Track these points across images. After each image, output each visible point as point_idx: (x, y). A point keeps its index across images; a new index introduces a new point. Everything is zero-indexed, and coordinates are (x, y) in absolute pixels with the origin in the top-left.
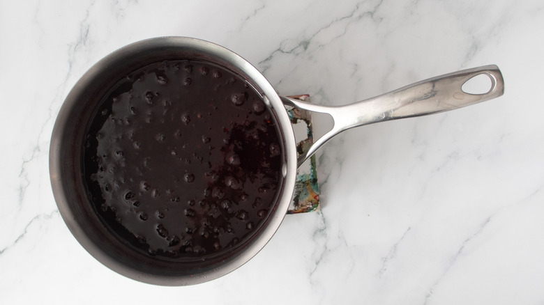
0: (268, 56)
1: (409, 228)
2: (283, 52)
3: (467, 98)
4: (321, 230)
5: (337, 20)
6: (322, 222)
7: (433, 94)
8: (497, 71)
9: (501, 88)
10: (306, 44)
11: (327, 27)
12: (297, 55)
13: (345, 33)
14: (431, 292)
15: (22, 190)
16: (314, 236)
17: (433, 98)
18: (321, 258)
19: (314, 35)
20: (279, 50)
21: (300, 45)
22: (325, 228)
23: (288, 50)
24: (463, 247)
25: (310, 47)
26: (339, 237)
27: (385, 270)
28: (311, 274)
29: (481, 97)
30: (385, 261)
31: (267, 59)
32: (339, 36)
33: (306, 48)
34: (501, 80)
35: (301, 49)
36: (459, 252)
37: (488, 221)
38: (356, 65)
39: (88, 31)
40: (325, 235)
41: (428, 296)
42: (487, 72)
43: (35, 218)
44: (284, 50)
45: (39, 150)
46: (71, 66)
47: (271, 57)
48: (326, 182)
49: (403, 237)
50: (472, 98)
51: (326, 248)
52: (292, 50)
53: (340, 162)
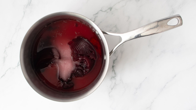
0: (96, 12)
1: (146, 78)
2: (102, 11)
3: (169, 27)
4: (114, 77)
6: (114, 74)
8: (180, 17)
9: (182, 23)
10: (111, 9)
11: (119, 3)
12: (108, 12)
13: (125, 5)
14: (153, 101)
15: (4, 58)
16: (111, 79)
18: (113, 87)
19: (114, 6)
20: (101, 10)
21: (109, 9)
22: (115, 76)
24: (166, 85)
26: (120, 80)
27: (137, 93)
28: (109, 93)
29: (174, 27)
30: (137, 89)
31: (96, 14)
32: (123, 6)
33: (111, 10)
34: (181, 20)
35: (109, 10)
36: (164, 87)
37: (175, 76)
38: (129, 17)
39: (31, 1)
40: (115, 79)
41: (152, 103)
42: (176, 17)
43: (9, 69)
44: (103, 11)
45: (12, 44)
46: (24, 13)
47: (98, 13)
48: (116, 59)
49: (144, 81)
50: (171, 27)
51: (115, 84)
52: (106, 11)
53: (122, 52)
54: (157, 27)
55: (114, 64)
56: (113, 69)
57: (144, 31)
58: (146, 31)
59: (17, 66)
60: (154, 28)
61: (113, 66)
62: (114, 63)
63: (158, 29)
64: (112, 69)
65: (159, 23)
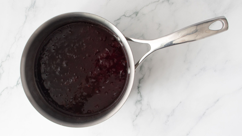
0: (119, 18)
1: (181, 102)
3: (211, 32)
4: (139, 101)
5: (152, 3)
6: (140, 97)
7: (196, 31)
8: (225, 19)
9: (227, 27)
10: (137, 13)
11: (147, 6)
12: (132, 18)
13: (155, 9)
14: (189, 133)
16: (136, 103)
17: (196, 33)
18: (139, 114)
19: (141, 9)
20: (124, 15)
21: (134, 13)
22: (141, 100)
23: (128, 16)
24: (205, 112)
25: (139, 15)
26: (147, 105)
27: (168, 121)
28: (133, 121)
29: (218, 32)
30: (168, 117)
31: (118, 19)
32: (153, 10)
33: (137, 15)
34: (227, 23)
35: (134, 16)
36: (204, 115)
37: (218, 101)
38: (160, 24)
39: (35, 2)
40: (141, 103)
41: (187, 135)
42: (220, 20)
43: (6, 88)
44: (126, 16)
45: (9, 57)
46: (26, 18)
47: (120, 18)
48: (143, 78)
49: (177, 106)
50: (214, 32)
51: (141, 109)
52: (130, 16)
53: (150, 69)
54: (196, 32)
55: (140, 85)
56: (139, 90)
57: (180, 37)
58: (182, 37)
59: (16, 84)
60: (193, 33)
61: (138, 87)
62: (139, 82)
63: (197, 35)
64: (137, 90)
65: (199, 27)
